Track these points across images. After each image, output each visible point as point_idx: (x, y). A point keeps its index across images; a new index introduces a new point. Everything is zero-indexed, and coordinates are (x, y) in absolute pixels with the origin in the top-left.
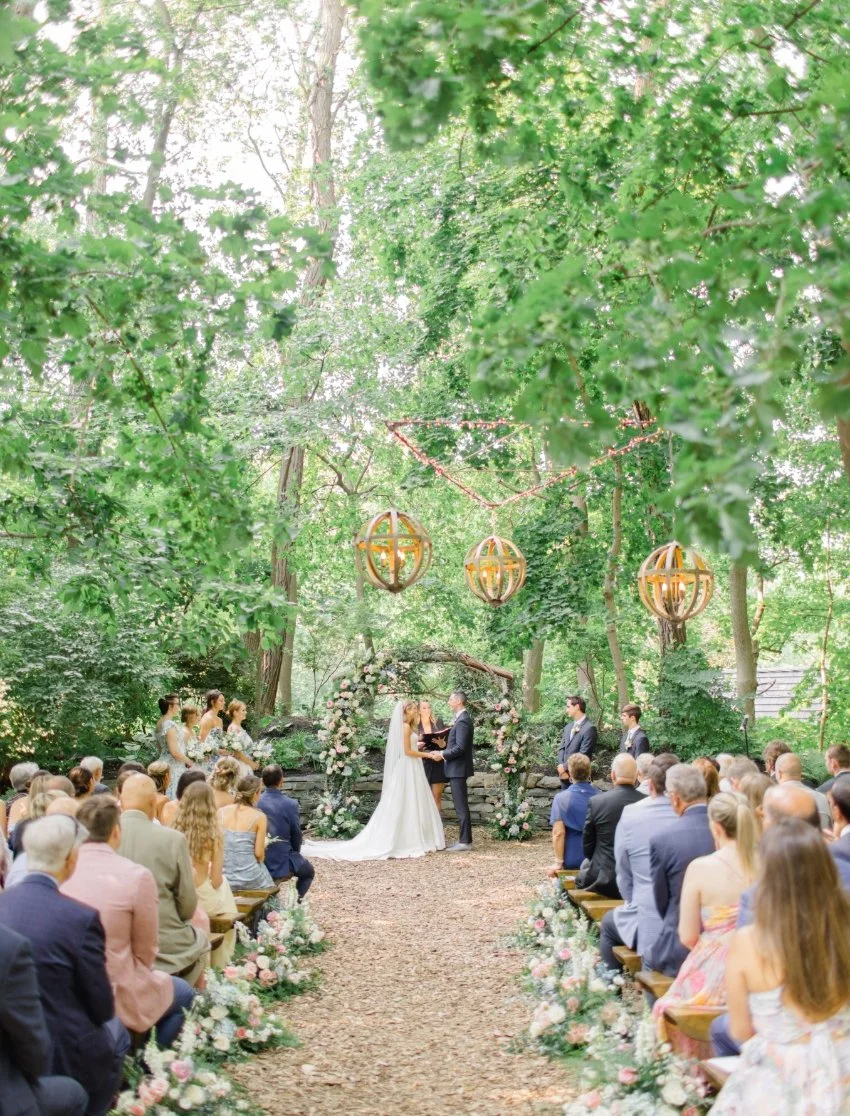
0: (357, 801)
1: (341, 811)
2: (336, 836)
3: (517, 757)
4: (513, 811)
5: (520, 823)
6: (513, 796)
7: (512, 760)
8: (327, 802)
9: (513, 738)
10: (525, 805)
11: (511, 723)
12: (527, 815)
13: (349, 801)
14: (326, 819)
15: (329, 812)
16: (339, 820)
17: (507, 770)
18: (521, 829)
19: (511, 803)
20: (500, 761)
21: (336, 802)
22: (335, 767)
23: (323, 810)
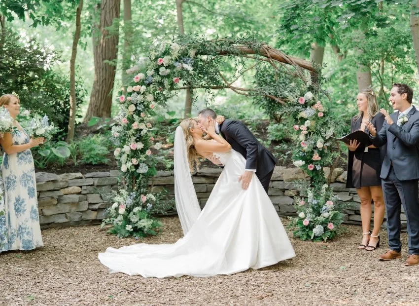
0: (154, 198)
1: (136, 209)
2: (131, 235)
3: (322, 154)
4: (317, 211)
5: (324, 224)
6: (317, 195)
7: (316, 157)
8: (122, 200)
9: (318, 133)
10: (330, 205)
11: (316, 118)
12: (331, 214)
13: (144, 199)
14: (120, 218)
15: (122, 211)
16: (134, 219)
17: (311, 167)
18: (326, 229)
19: (315, 202)
20: (302, 158)
21: (130, 201)
22: (129, 164)
23: (117, 209)
